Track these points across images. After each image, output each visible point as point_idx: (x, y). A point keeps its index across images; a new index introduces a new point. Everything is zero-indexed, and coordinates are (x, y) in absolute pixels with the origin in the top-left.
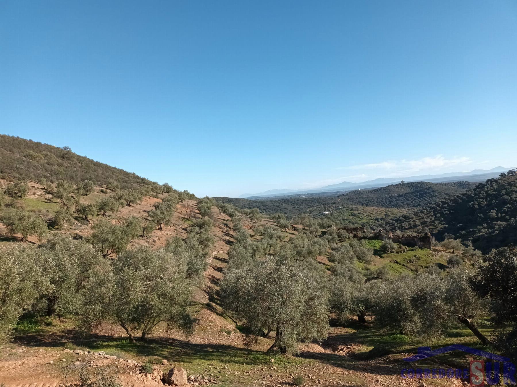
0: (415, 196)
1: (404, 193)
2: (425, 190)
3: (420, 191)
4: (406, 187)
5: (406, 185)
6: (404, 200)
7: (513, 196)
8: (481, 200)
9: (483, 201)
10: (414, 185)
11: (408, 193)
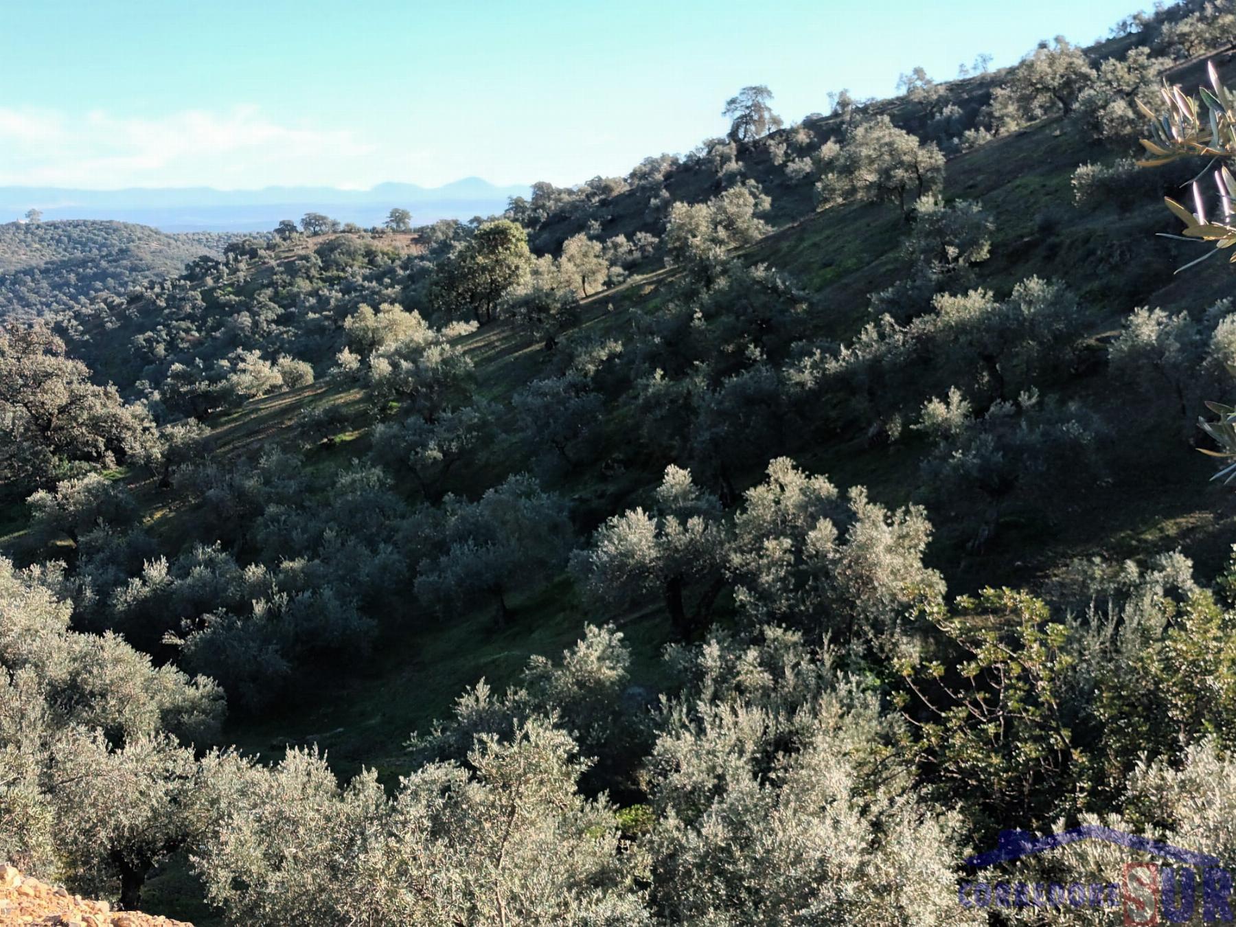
0: (59, 287)
1: (12, 269)
2: (104, 263)
3: (83, 263)
4: (42, 240)
5: (40, 232)
6: (10, 301)
7: (263, 317)
8: (183, 324)
9: (187, 331)
10: (75, 233)
11: (29, 272)
